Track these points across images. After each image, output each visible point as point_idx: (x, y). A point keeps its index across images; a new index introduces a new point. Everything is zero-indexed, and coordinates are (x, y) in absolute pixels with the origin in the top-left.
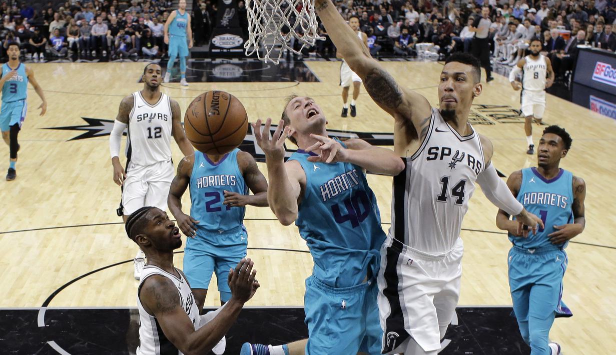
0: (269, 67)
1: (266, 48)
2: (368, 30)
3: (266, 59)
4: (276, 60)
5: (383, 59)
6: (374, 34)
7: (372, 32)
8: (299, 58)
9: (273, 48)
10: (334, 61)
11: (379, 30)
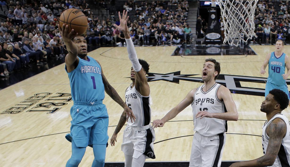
0: (233, 48)
1: (232, 39)
2: (279, 31)
3: (231, 44)
4: (236, 45)
5: (286, 44)
6: (282, 33)
7: (282, 32)
8: (246, 44)
9: (235, 39)
10: (263, 45)
11: (284, 31)
